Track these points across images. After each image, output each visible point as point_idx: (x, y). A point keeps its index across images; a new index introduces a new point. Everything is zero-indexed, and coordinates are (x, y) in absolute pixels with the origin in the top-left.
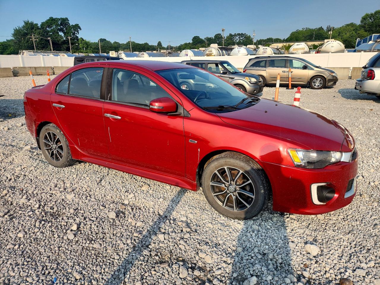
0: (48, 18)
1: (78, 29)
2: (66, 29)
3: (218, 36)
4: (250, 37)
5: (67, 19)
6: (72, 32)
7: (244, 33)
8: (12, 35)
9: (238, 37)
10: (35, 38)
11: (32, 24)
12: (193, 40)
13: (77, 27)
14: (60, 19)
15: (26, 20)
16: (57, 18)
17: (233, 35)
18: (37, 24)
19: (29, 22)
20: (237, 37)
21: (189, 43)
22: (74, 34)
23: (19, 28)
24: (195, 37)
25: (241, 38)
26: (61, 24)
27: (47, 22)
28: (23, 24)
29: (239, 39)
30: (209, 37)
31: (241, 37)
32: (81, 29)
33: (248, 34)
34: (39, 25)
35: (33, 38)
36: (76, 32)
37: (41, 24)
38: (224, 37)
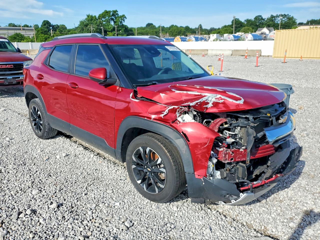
1: (125, 19)
2: (116, 19)
3: (258, 18)
4: (293, 17)
5: (116, 11)
6: (120, 21)
7: (286, 14)
8: (78, 25)
9: (281, 18)
10: (92, 28)
11: (92, 16)
12: (232, 22)
13: (123, 17)
14: (111, 11)
16: (109, 11)
17: (275, 17)
18: (95, 16)
20: (279, 19)
22: (121, 22)
23: (83, 20)
24: (234, 19)
25: (284, 19)
26: (113, 15)
27: (102, 14)
28: (86, 17)
30: (249, 19)
32: (126, 18)
33: (291, 15)
34: (97, 17)
36: (123, 21)
37: (99, 15)
38: (265, 19)
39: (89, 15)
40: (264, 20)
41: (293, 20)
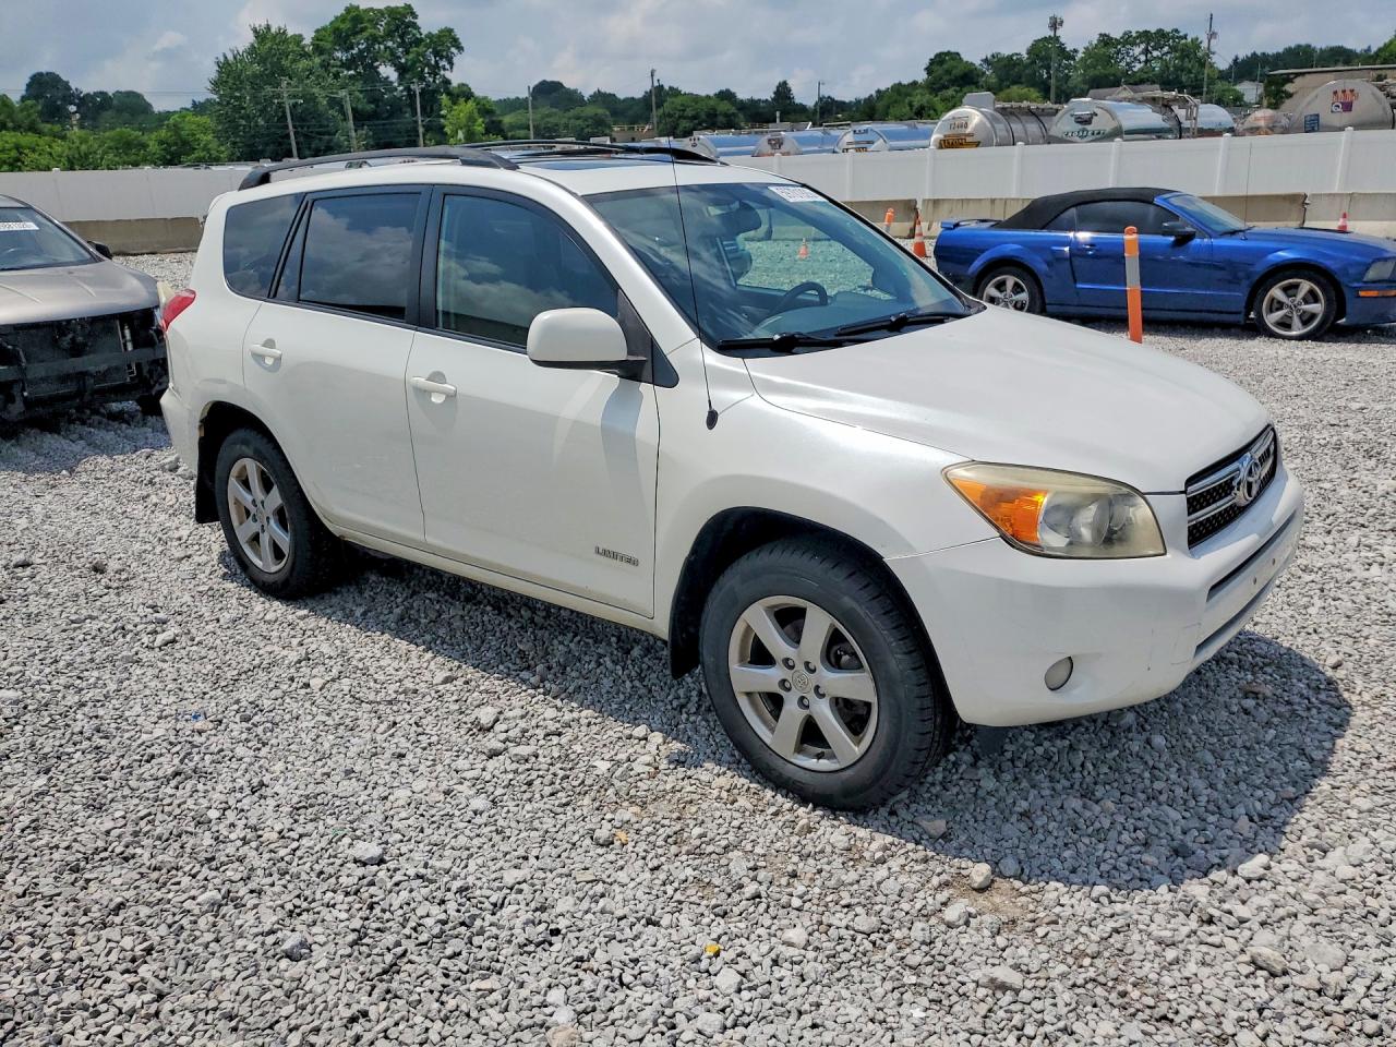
0: (340, 11)
1: (453, 50)
2: (407, 52)
3: (1047, 49)
4: (1195, 44)
5: (409, 10)
6: (429, 65)
7: (1168, 29)
8: (210, 86)
9: (1143, 46)
10: (292, 96)
11: (282, 33)
12: (929, 70)
13: (446, 44)
14: (383, 15)
15: (260, 23)
16: (372, 9)
18: (298, 39)
19: (273, 30)
20: (1137, 50)
21: (915, 83)
22: (435, 70)
23: (235, 58)
24: (939, 55)
25: (1155, 53)
26: (389, 34)
27: (336, 25)
28: (251, 38)
29: (1143, 58)
30: (1006, 52)
31: (1155, 49)
32: (460, 49)
34: (307, 41)
35: (285, 95)
36: (443, 63)
37: (313, 35)
38: (1076, 51)
39: (268, 28)
40: (1070, 56)
41: (1200, 54)
